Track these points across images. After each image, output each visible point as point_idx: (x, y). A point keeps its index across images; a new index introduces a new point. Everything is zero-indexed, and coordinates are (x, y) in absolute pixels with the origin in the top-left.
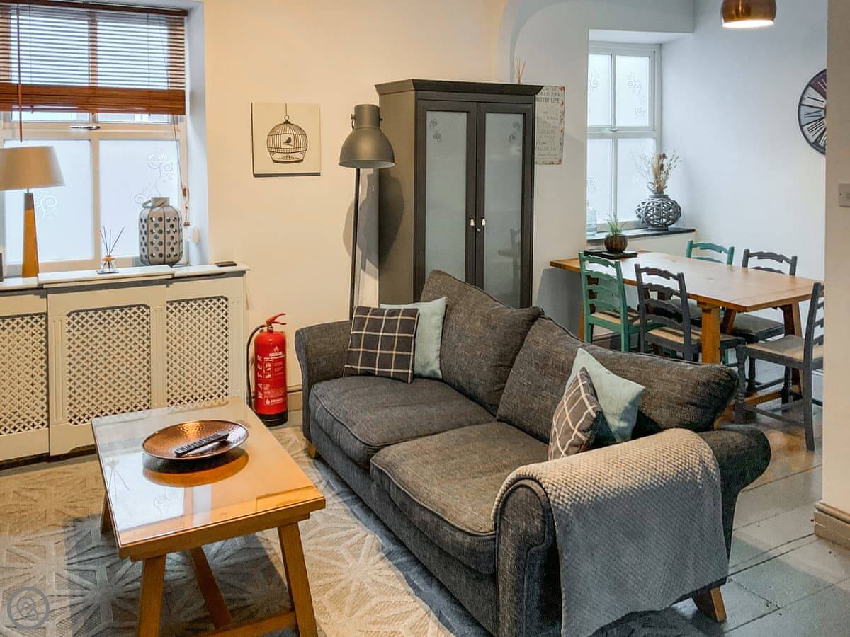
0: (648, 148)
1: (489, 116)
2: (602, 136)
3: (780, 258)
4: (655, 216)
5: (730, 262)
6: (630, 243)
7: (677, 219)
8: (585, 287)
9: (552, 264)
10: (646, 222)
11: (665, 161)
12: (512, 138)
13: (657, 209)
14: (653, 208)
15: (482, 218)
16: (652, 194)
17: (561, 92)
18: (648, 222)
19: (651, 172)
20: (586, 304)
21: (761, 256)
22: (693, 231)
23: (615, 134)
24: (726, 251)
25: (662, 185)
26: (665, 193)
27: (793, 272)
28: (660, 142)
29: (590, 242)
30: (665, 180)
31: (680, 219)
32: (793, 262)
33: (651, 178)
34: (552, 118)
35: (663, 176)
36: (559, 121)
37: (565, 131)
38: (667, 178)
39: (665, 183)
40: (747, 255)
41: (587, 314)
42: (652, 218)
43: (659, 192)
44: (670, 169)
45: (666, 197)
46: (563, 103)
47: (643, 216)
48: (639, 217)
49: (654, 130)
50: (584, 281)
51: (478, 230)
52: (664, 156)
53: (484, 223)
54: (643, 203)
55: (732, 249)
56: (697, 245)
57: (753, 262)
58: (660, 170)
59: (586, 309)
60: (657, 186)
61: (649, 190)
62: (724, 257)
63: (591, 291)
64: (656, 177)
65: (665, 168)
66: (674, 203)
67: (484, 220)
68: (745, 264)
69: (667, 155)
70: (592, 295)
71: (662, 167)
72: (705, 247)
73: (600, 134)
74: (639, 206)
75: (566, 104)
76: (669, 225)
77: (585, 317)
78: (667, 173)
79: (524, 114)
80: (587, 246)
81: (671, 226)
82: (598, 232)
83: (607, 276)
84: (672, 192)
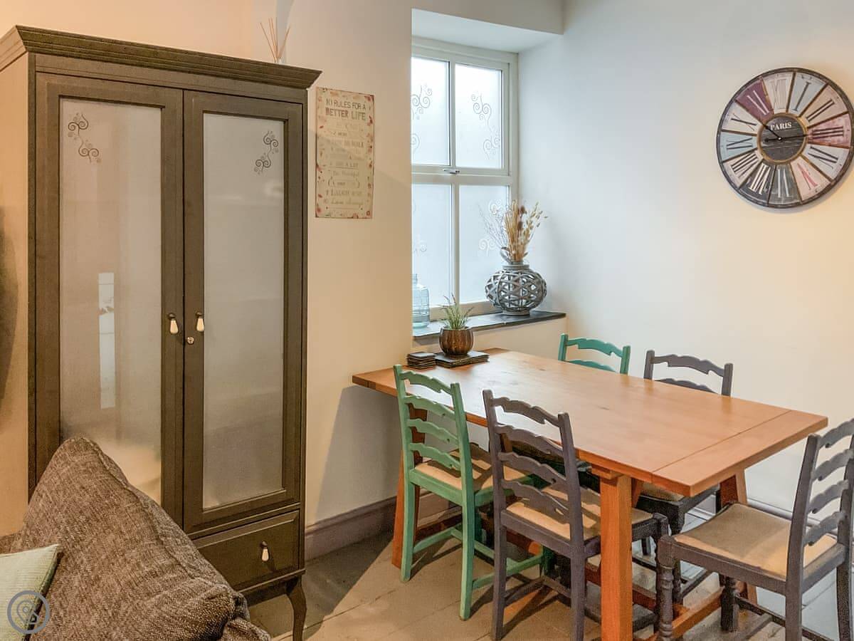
0: (500, 198)
1: (209, 119)
2: (437, 180)
3: (705, 367)
4: (512, 296)
5: (624, 370)
6: (478, 339)
7: (541, 299)
8: (405, 422)
9: (356, 380)
10: (498, 305)
11: (525, 218)
12: (263, 163)
13: (515, 286)
14: (509, 284)
15: (198, 317)
16: (506, 264)
17: (368, 104)
18: (503, 305)
19: (505, 233)
20: (408, 451)
21: (673, 361)
22: (563, 315)
23: (456, 177)
24: (617, 352)
25: (520, 252)
26: (525, 263)
27: (726, 390)
28: (517, 192)
29: (417, 339)
30: (525, 244)
31: (544, 299)
32: (727, 373)
33: (505, 240)
34: (353, 144)
35: (522, 239)
36: (365, 149)
37: (376, 165)
38: (527, 241)
39: (524, 249)
40: (651, 359)
41: (410, 468)
42: (507, 298)
43: (517, 261)
44: (531, 228)
45: (526, 268)
46: (371, 121)
47: (495, 296)
48: (490, 296)
49: (509, 175)
50: (403, 412)
51: (190, 340)
52: (522, 210)
53: (200, 326)
54: (495, 277)
55: (627, 350)
56: (574, 343)
57: (661, 371)
58: (517, 231)
59: (406, 459)
60: (513, 252)
61: (503, 260)
62: (614, 361)
63: (414, 429)
64: (513, 241)
65: (525, 227)
66: (537, 277)
67: (200, 320)
68: (648, 375)
69: (526, 209)
70: (418, 437)
71: (520, 226)
72: (586, 344)
73: (432, 176)
74: (490, 281)
75: (377, 122)
76: (530, 308)
77: (405, 471)
78: (527, 235)
79: (285, 121)
80: (414, 346)
81: (534, 309)
82: (431, 321)
83: (439, 407)
84: (535, 260)
